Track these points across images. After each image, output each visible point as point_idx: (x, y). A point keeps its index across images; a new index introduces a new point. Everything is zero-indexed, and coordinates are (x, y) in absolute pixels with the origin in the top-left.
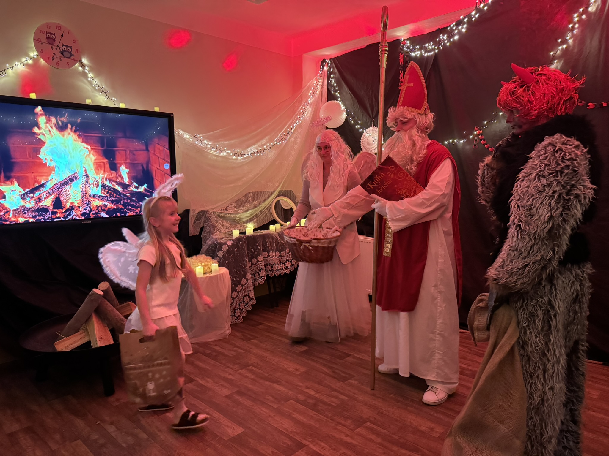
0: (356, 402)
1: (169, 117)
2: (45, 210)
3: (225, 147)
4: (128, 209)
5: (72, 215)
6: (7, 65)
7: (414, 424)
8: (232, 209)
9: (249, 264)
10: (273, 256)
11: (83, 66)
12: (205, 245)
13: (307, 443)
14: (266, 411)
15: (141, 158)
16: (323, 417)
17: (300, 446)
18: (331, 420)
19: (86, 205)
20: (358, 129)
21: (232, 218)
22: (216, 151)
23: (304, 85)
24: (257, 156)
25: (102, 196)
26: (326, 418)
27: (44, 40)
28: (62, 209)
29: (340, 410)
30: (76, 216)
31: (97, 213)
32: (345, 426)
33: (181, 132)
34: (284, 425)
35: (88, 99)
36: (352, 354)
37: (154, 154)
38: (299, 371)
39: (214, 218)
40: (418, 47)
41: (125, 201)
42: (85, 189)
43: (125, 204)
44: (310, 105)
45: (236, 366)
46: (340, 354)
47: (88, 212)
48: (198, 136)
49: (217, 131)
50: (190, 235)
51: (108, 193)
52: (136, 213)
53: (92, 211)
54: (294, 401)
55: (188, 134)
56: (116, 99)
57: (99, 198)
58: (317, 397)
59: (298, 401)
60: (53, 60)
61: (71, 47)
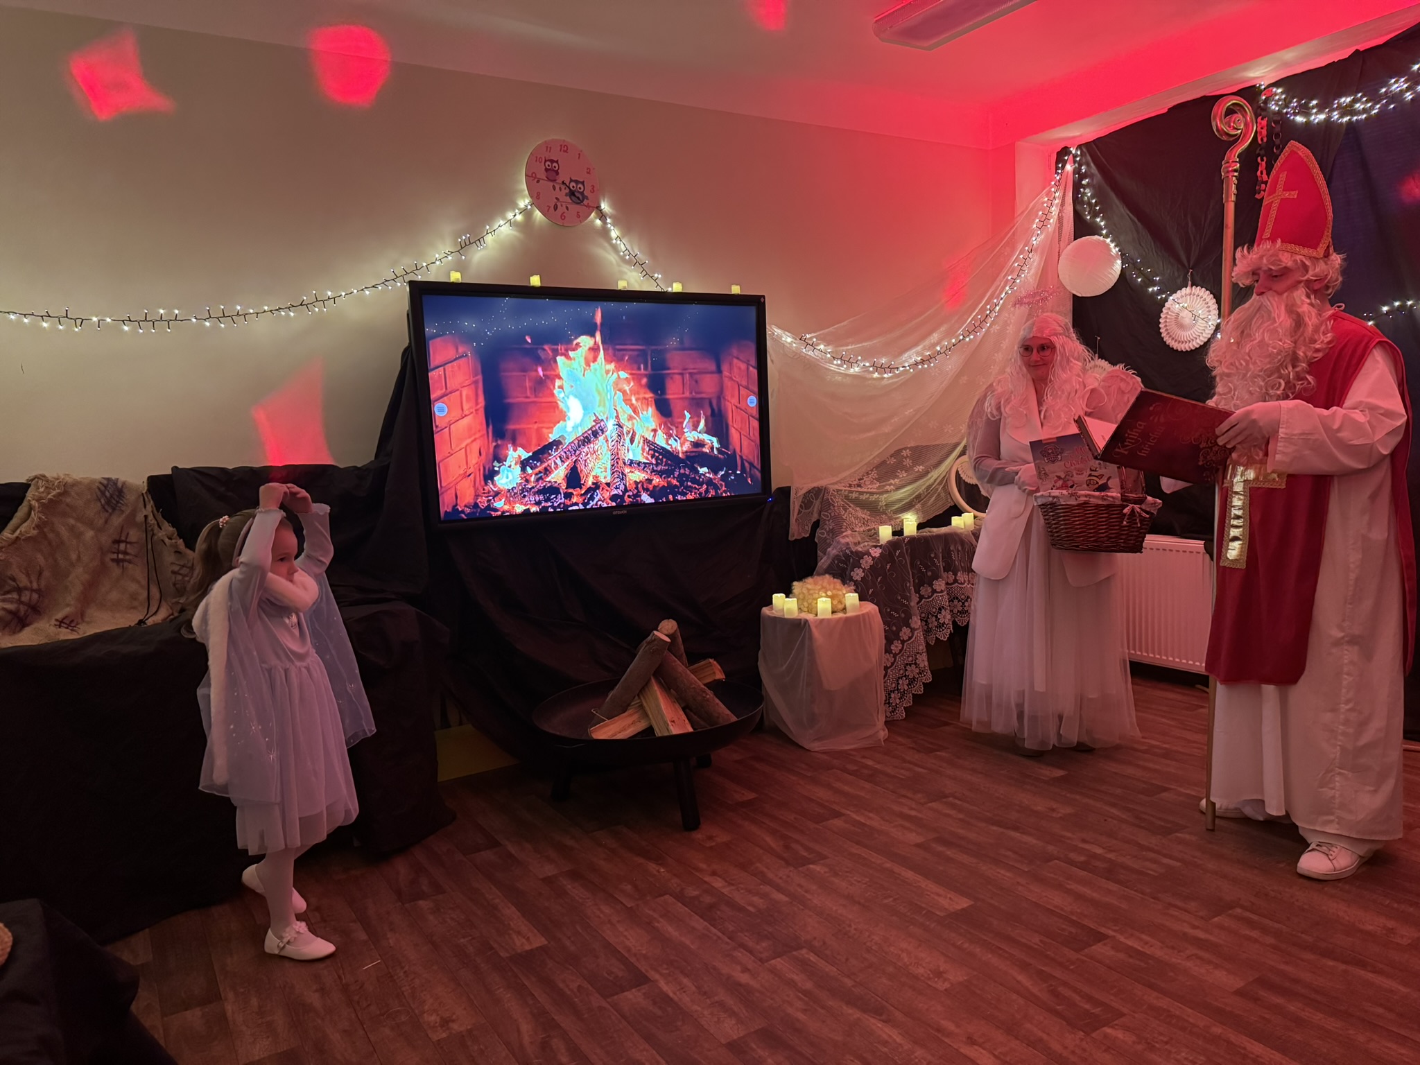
0: (1201, 872)
1: (757, 303)
2: (554, 490)
3: (859, 355)
4: (687, 487)
5: (596, 500)
6: (488, 227)
7: (1347, 918)
8: (872, 483)
9: (915, 598)
10: (965, 581)
11: (602, 216)
12: (825, 558)
13: (1111, 933)
14: (1007, 874)
15: (708, 386)
16: (1132, 892)
17: (1100, 937)
18: (1152, 898)
19: (619, 480)
20: (1154, 294)
21: (871, 503)
23: (1019, 208)
24: (923, 369)
25: (644, 463)
26: (1140, 895)
27: (542, 174)
28: (581, 488)
29: (1168, 883)
30: (603, 502)
31: (635, 496)
32: (1186, 911)
33: (778, 331)
34: (1053, 899)
35: (622, 279)
37: (731, 378)
38: (1059, 812)
39: (838, 501)
41: (682, 471)
42: (616, 450)
43: (681, 478)
44: (1036, 250)
47: (621, 494)
48: (808, 336)
49: (842, 324)
50: (790, 539)
51: (652, 457)
52: (700, 494)
53: (628, 491)
54: (1062, 864)
55: (789, 334)
56: (660, 276)
57: (639, 466)
58: (1110, 859)
59: (1072, 863)
60: (555, 210)
61: (583, 182)
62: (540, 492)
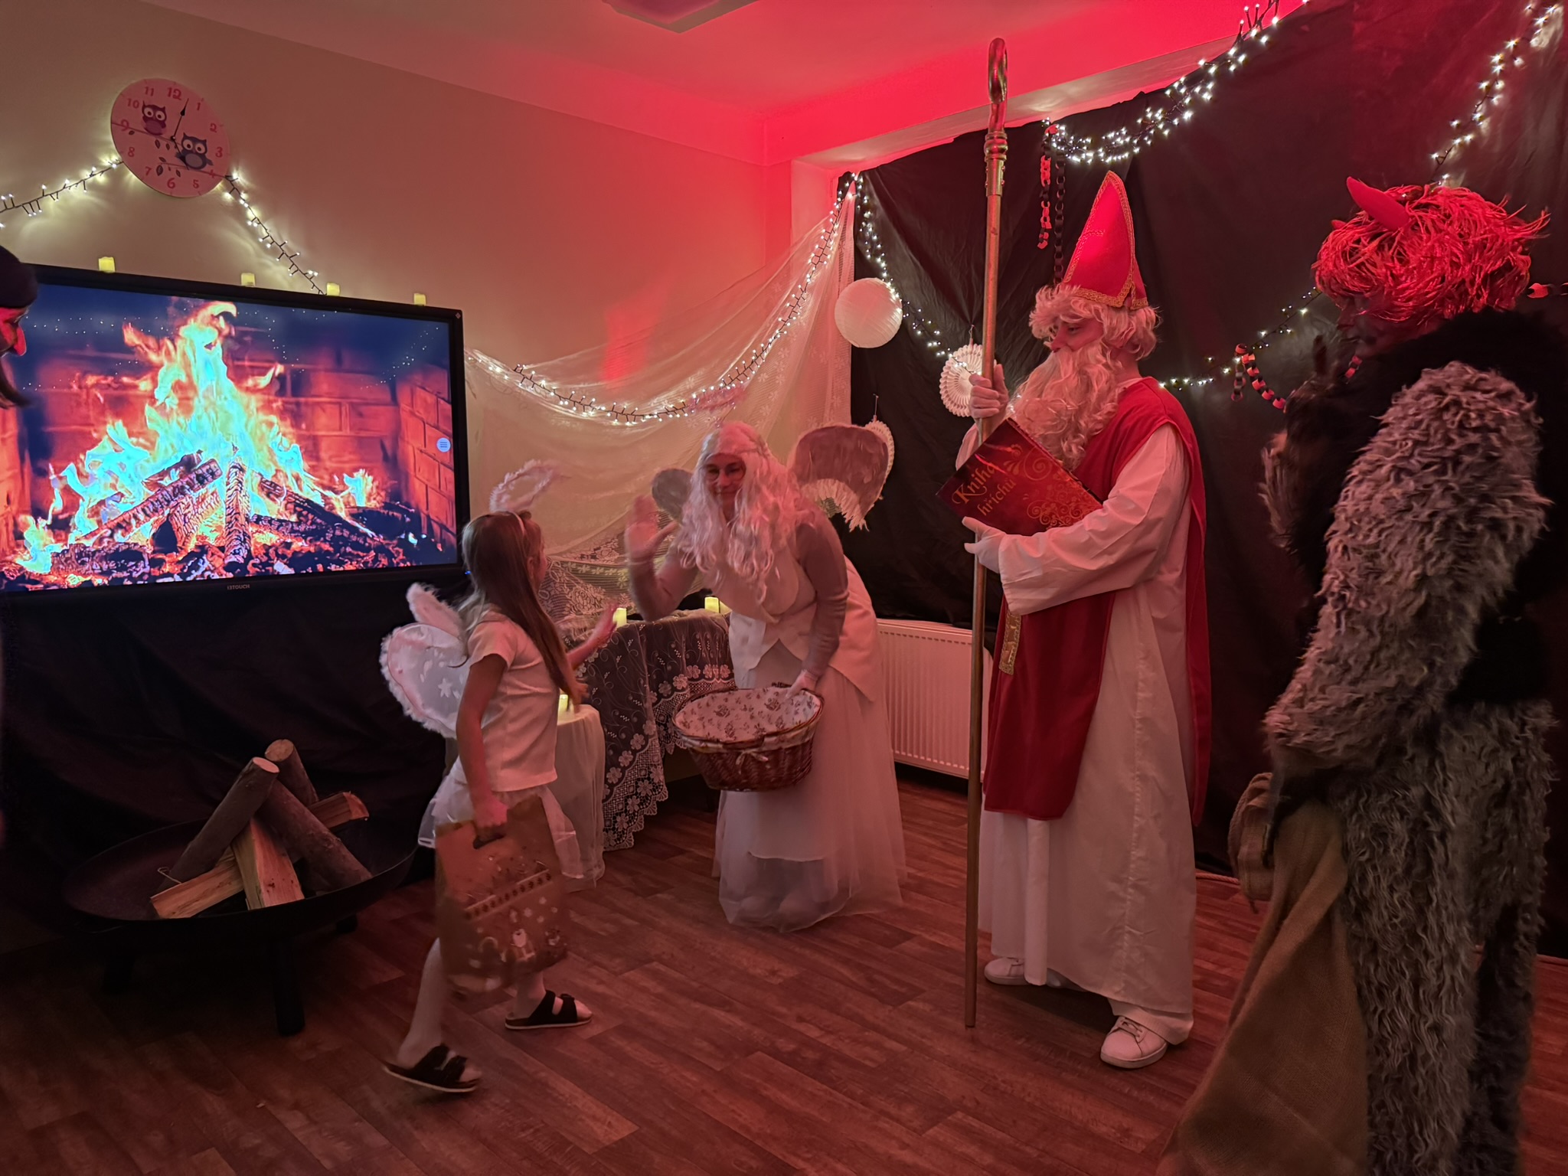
0: (927, 1058)
1: (452, 320)
2: (132, 554)
3: (592, 397)
4: (345, 554)
5: (202, 569)
6: (44, 187)
7: (1080, 1117)
8: (610, 554)
9: (652, 697)
10: (713, 676)
11: (234, 189)
13: (801, 1164)
14: (694, 1079)
15: (380, 422)
16: (840, 1095)
18: (862, 1103)
19: (238, 542)
20: (934, 350)
21: (609, 578)
22: (571, 408)
23: (795, 238)
24: (675, 420)
25: (279, 520)
26: (849, 1100)
27: (138, 123)
28: (177, 553)
29: (886, 1079)
30: (212, 572)
31: (264, 565)
32: (898, 1121)
33: (482, 358)
34: (740, 1115)
35: (247, 271)
36: (918, 933)
37: (412, 414)
38: (780, 976)
39: (562, 576)
40: (1089, 140)
41: (338, 533)
42: (234, 503)
43: (335, 541)
44: (811, 290)
45: (618, 961)
46: (887, 932)
47: (242, 561)
48: (525, 367)
49: (571, 357)
51: (292, 514)
52: (365, 563)
53: (253, 558)
54: (765, 1055)
55: (498, 363)
56: (316, 274)
57: (271, 524)
58: (825, 1045)
59: (776, 1054)
60: (159, 174)
61: (205, 141)
62: (108, 557)
